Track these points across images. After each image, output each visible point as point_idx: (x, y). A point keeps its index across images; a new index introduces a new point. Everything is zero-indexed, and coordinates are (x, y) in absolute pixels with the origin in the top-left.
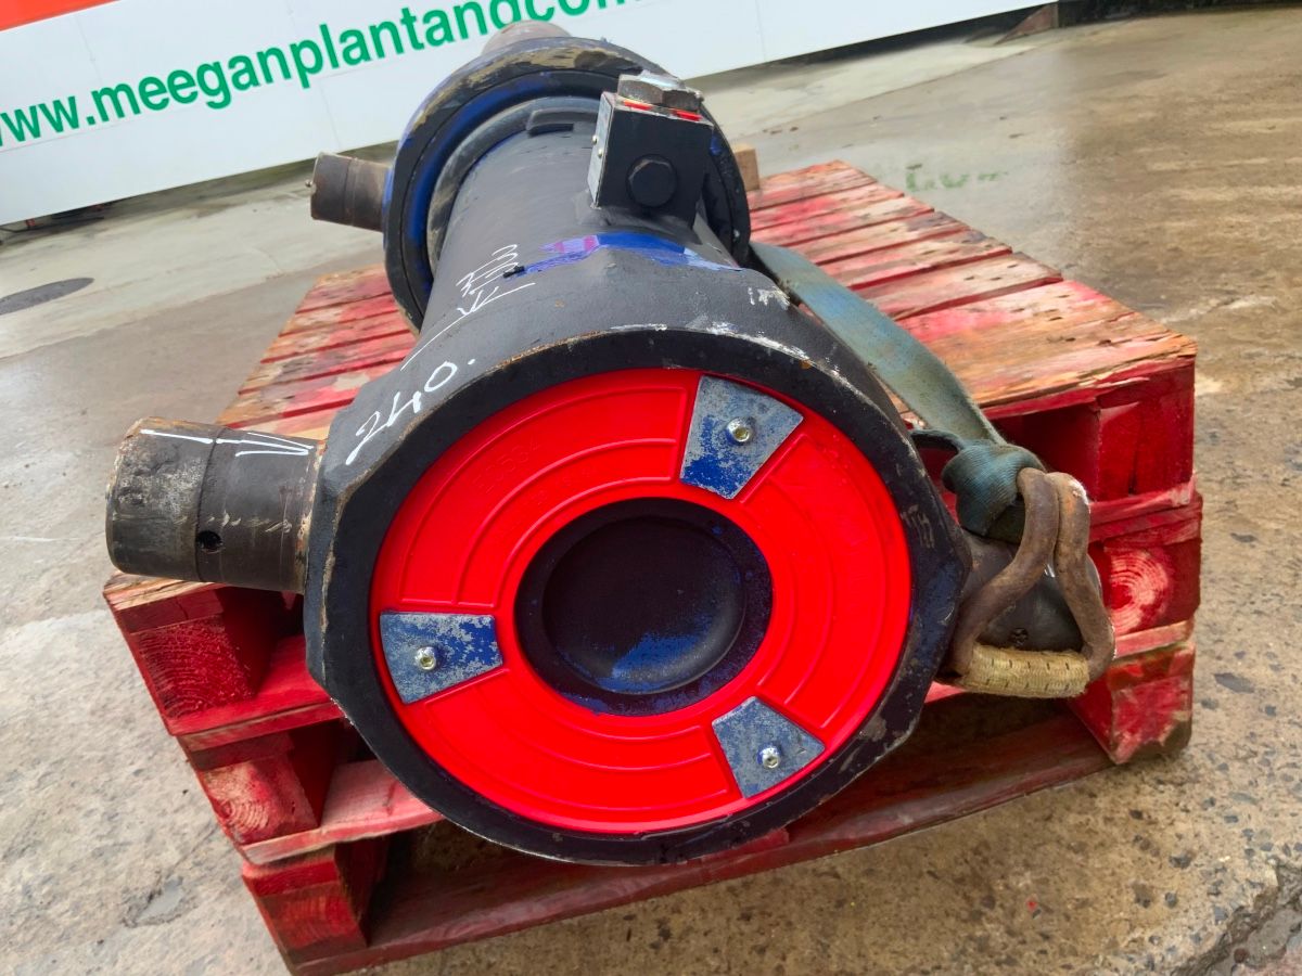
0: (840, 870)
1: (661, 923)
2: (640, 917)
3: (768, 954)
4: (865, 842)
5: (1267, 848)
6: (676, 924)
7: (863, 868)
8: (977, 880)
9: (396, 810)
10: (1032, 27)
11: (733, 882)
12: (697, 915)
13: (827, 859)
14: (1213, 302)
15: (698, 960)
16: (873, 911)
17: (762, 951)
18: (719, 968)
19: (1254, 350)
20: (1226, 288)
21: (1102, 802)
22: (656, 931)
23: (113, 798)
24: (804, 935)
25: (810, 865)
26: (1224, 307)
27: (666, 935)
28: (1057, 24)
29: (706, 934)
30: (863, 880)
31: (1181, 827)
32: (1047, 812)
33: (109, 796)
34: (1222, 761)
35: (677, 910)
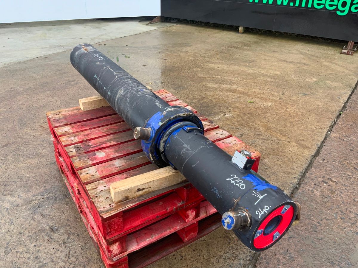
0: (205, 239)
1: (180, 255)
2: (176, 255)
3: (201, 256)
4: (208, 234)
6: (183, 254)
7: (209, 238)
8: (228, 237)
10: (155, 21)
11: (189, 245)
12: (185, 252)
13: (202, 238)
14: (222, 114)
15: (190, 260)
16: (214, 245)
17: (199, 256)
18: (194, 260)
19: (232, 127)
20: (223, 111)
22: (180, 257)
23: (33, 253)
24: (205, 252)
25: (200, 239)
26: (224, 116)
27: (182, 257)
28: (160, 21)
29: (189, 255)
30: (210, 240)
33: (31, 253)
35: (181, 252)
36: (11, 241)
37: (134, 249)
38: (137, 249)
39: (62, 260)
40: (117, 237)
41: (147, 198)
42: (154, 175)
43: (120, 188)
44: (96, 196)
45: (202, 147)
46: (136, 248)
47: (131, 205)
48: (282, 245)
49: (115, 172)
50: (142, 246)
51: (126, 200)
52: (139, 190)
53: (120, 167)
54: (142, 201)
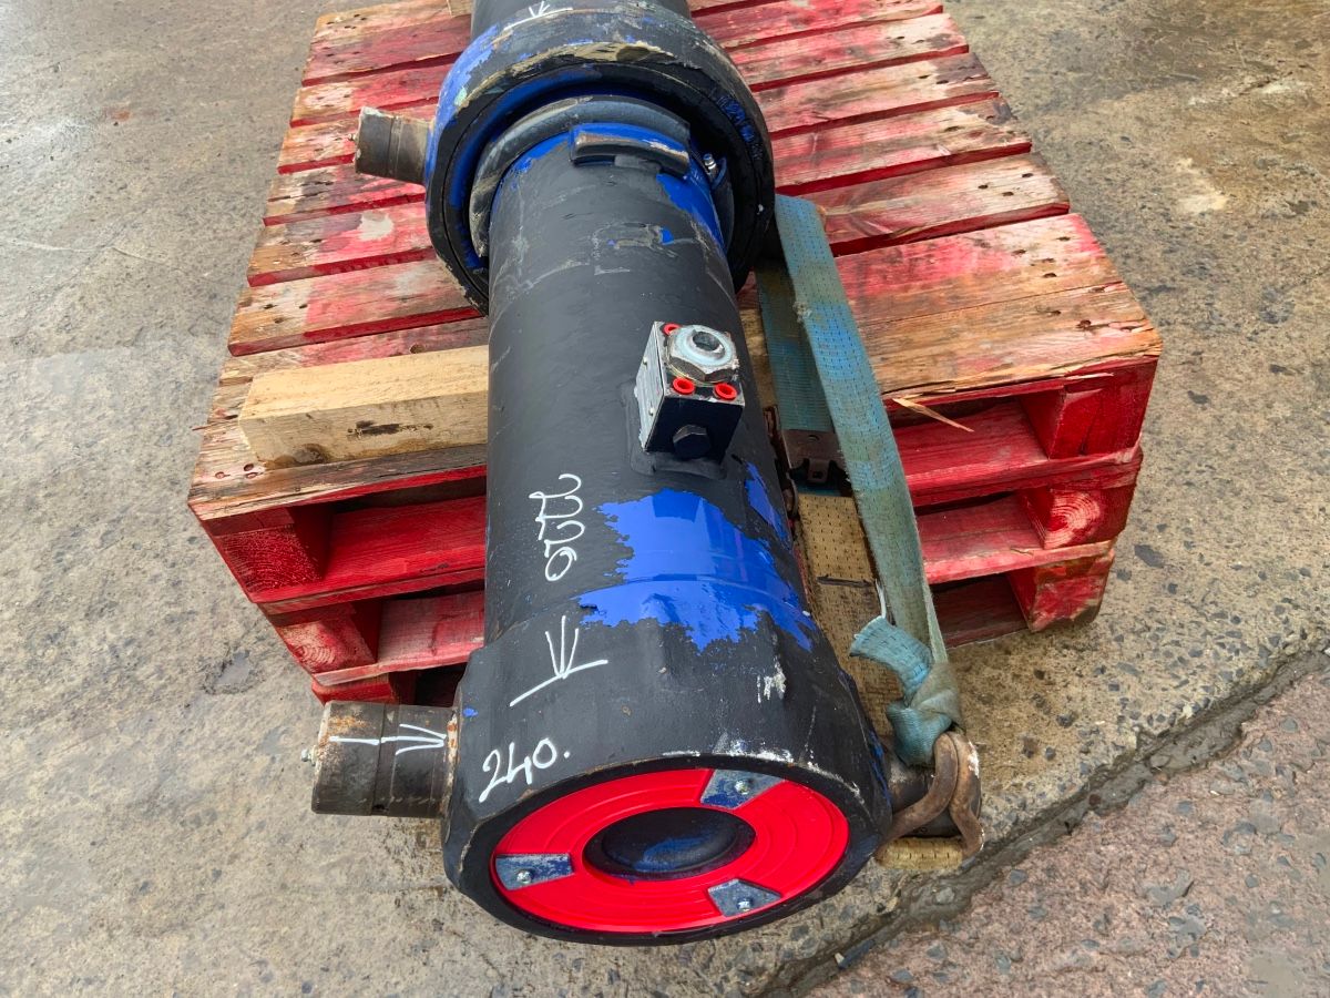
5: (1135, 717)
9: (439, 652)
14: (1249, 80)
19: (1270, 156)
20: (1266, 62)
21: (1014, 660)
23: (173, 565)
26: (1257, 90)
31: (1073, 691)
32: (968, 664)
33: (170, 562)
34: (1121, 632)
36: (137, 504)
37: (412, 661)
38: (423, 664)
39: (240, 616)
40: (298, 604)
41: (405, 475)
42: (460, 370)
43: (277, 405)
44: (228, 414)
45: (569, 264)
46: (421, 660)
47: (323, 489)
48: (1175, 849)
49: (370, 320)
50: (447, 657)
51: (315, 463)
52: (367, 428)
53: (404, 299)
54: (381, 480)
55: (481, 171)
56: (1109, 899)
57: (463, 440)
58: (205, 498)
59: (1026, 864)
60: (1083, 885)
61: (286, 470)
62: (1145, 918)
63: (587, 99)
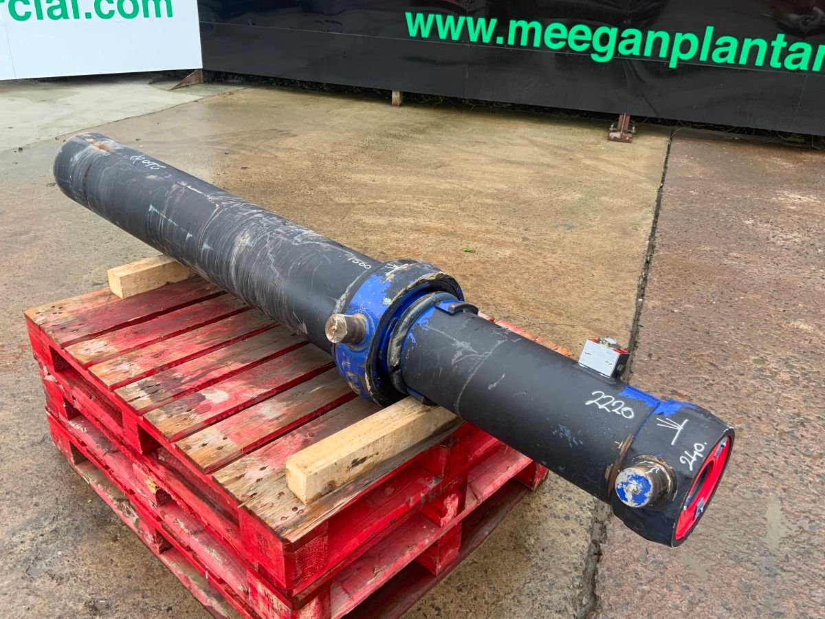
0: (475, 560)
1: (433, 606)
2: (423, 607)
3: (478, 599)
4: (477, 546)
5: (584, 505)
6: (438, 603)
7: (482, 556)
8: (521, 546)
9: (355, 598)
10: (190, 82)
11: (444, 580)
12: (442, 597)
13: (468, 558)
15: (457, 612)
16: (498, 569)
17: (475, 599)
18: (467, 612)
21: (533, 505)
22: (434, 610)
24: (484, 587)
25: (464, 562)
27: (438, 609)
28: (202, 82)
29: (452, 602)
30: (486, 560)
31: (560, 506)
32: (521, 515)
34: (554, 480)
35: (433, 599)
37: (345, 609)
40: (313, 587)
42: (381, 423)
43: (318, 464)
44: (250, 494)
45: (499, 342)
46: (349, 607)
47: (344, 501)
48: (633, 541)
49: (271, 432)
50: (360, 598)
51: (329, 492)
52: (356, 463)
53: (277, 418)
54: (367, 487)
55: (401, 328)
56: (632, 567)
57: (388, 456)
58: (290, 530)
59: (600, 572)
60: (621, 568)
61: (316, 502)
62: (645, 567)
63: (434, 293)
